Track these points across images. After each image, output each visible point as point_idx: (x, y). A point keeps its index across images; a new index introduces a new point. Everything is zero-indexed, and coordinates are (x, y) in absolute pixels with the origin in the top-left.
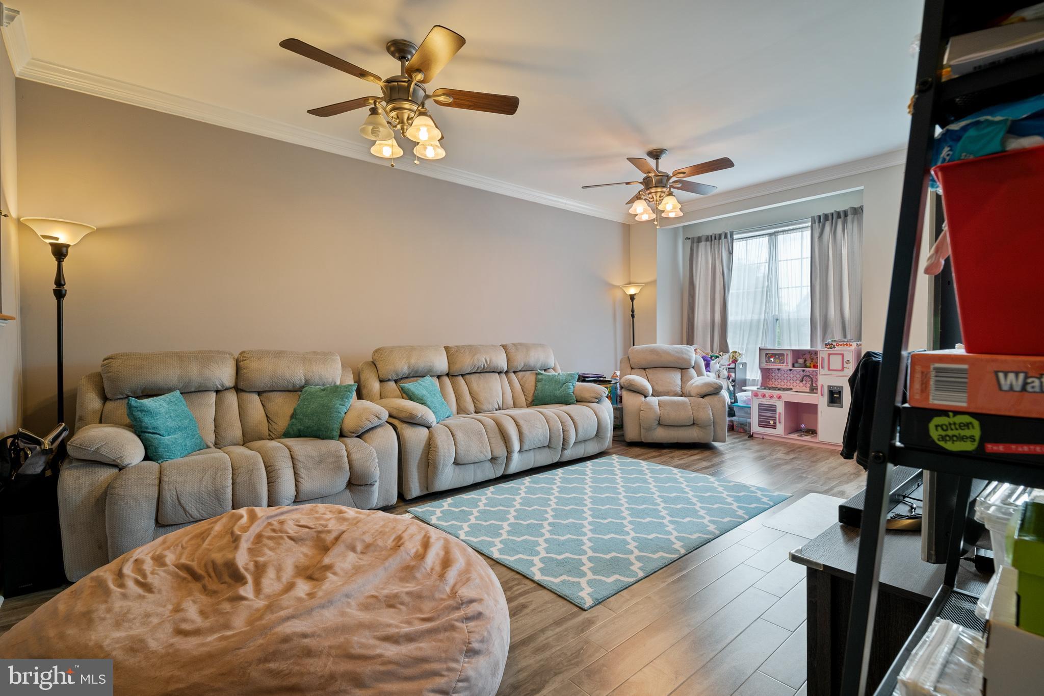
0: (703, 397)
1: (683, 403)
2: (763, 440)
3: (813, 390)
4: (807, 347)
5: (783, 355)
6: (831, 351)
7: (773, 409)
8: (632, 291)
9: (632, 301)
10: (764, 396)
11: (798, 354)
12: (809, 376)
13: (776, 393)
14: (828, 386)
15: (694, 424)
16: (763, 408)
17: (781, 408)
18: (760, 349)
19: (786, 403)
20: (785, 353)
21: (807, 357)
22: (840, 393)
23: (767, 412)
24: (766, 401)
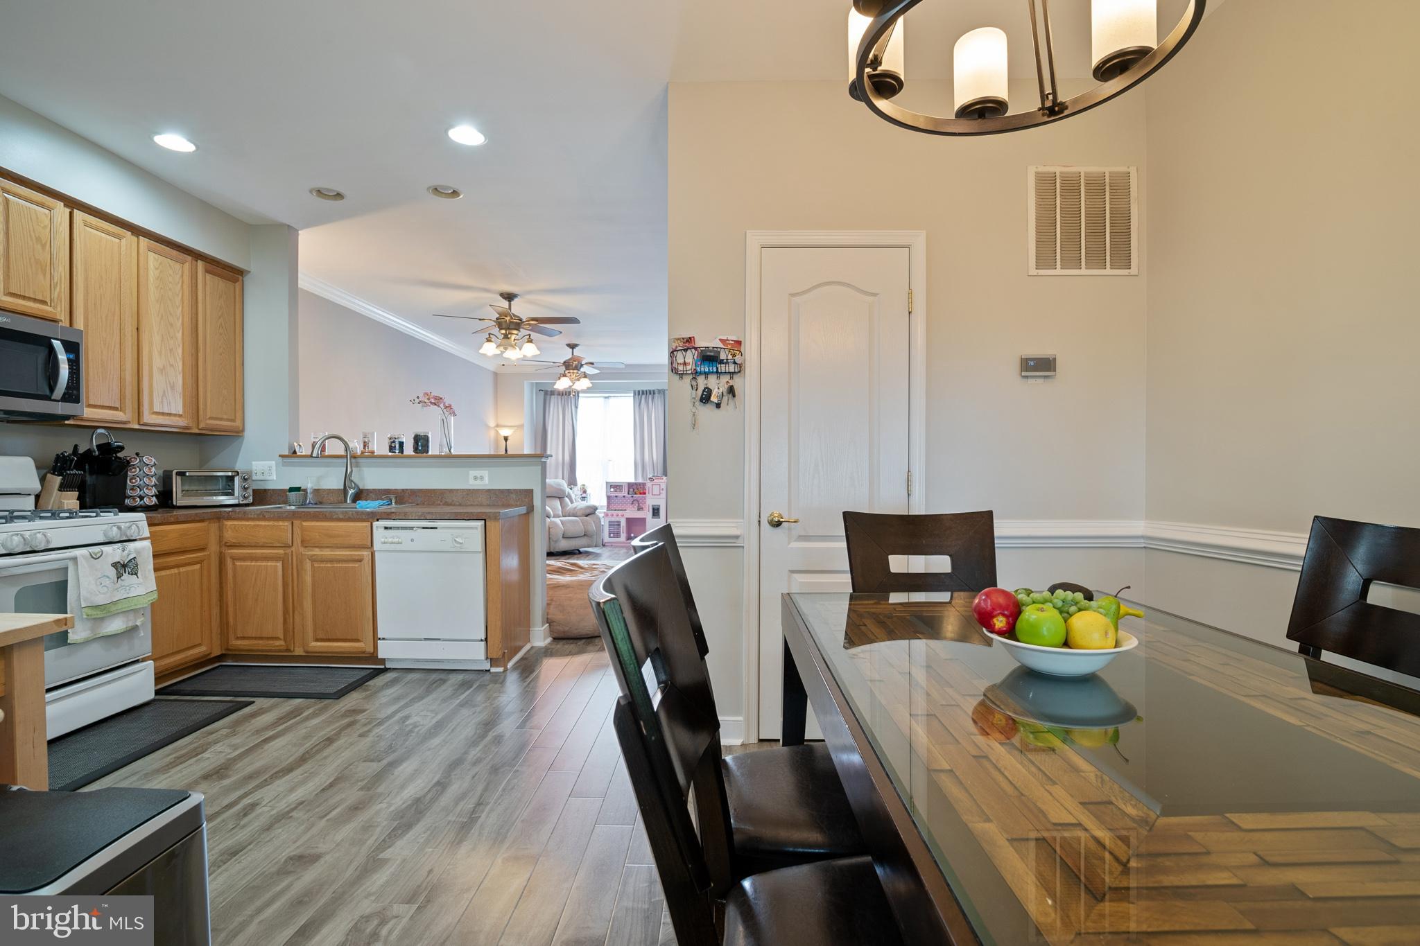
0: (587, 516)
1: (577, 521)
2: (612, 545)
3: (640, 509)
4: (632, 480)
5: (622, 486)
6: (652, 483)
7: (619, 524)
8: (504, 432)
9: (506, 442)
10: (612, 515)
11: (630, 485)
12: (636, 500)
13: (620, 513)
14: (652, 506)
15: (585, 535)
16: (611, 524)
17: (623, 523)
18: (607, 483)
19: (627, 519)
20: (623, 485)
21: (635, 487)
22: (658, 509)
23: (615, 526)
24: (613, 519)
